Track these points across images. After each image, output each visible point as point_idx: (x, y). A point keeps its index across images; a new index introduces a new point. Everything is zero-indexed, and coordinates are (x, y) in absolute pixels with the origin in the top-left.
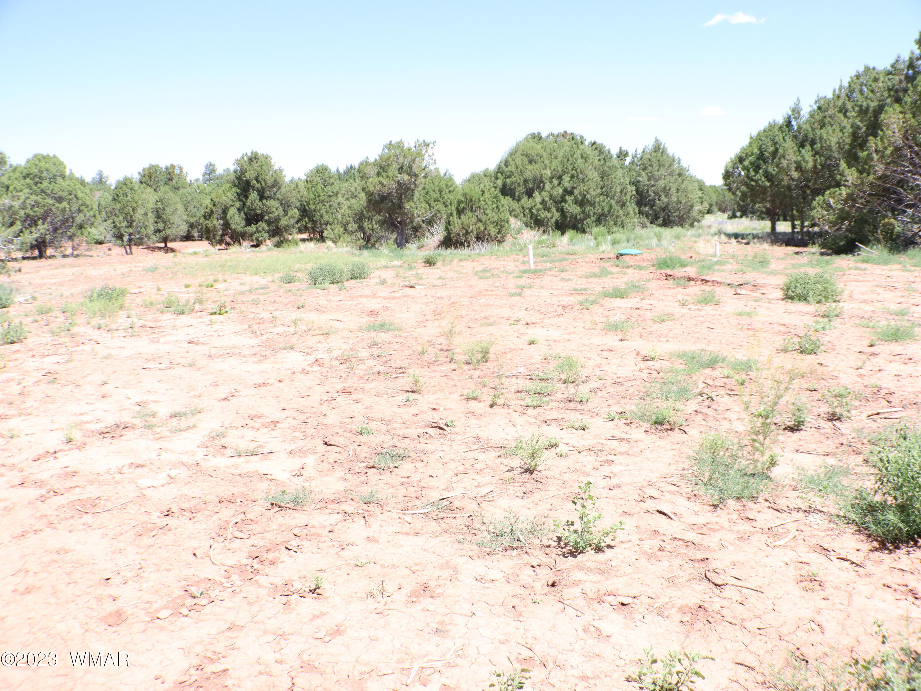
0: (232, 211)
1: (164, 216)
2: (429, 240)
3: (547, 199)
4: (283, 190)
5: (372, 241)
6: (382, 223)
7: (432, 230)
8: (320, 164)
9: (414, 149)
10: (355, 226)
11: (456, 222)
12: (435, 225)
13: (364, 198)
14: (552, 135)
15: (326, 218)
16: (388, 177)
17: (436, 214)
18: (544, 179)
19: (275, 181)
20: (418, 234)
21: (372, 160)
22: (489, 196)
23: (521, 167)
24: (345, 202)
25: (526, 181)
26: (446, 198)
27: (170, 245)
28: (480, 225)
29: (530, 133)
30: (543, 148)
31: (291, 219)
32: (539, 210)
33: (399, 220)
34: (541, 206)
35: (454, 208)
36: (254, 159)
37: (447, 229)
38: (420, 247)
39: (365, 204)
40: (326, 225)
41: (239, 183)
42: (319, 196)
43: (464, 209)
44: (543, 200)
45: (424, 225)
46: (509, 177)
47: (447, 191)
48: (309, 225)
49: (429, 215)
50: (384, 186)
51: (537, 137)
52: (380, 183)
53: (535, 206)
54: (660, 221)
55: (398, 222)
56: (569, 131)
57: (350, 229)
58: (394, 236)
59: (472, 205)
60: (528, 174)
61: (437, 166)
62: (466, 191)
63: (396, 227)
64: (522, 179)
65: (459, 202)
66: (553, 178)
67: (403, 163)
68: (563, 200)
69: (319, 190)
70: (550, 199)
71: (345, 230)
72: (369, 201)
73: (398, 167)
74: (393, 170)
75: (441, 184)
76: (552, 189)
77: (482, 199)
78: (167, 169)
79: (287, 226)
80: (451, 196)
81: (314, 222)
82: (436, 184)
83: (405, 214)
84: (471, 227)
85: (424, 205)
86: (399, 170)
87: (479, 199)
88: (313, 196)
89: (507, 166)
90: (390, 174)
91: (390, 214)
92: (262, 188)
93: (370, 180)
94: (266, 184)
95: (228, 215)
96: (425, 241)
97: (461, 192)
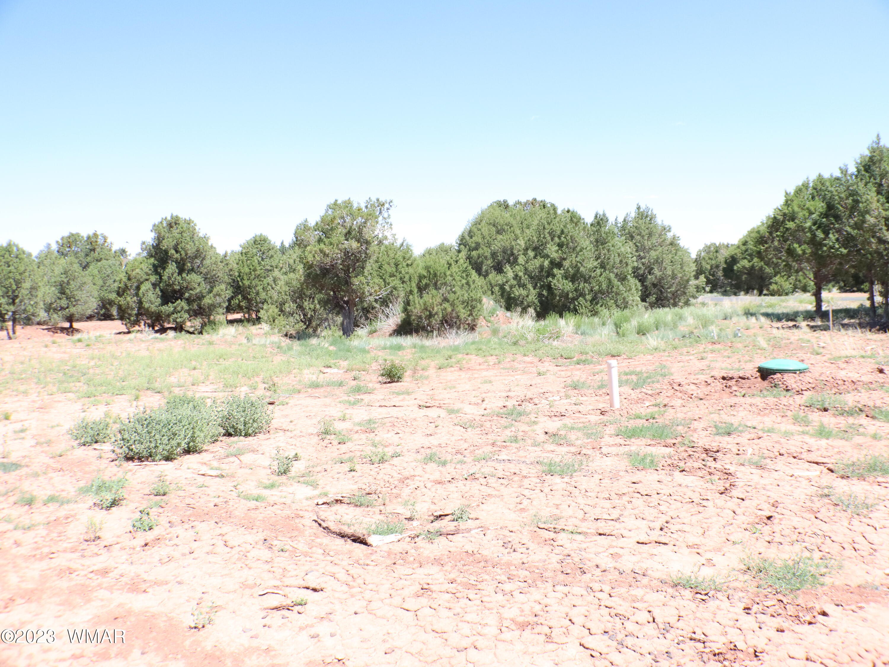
0: (146, 287)
1: (68, 291)
2: (383, 323)
3: (521, 274)
4: (207, 262)
5: (314, 324)
6: (324, 303)
7: (387, 310)
8: (258, 233)
9: (364, 209)
10: (293, 306)
11: (417, 302)
12: (391, 305)
13: (301, 271)
14: (519, 203)
15: (263, 295)
16: (331, 244)
17: (392, 292)
18: (515, 252)
19: (198, 251)
20: (370, 316)
21: (312, 223)
22: (457, 270)
23: (488, 238)
24: (282, 277)
25: (494, 255)
26: (403, 272)
27: (76, 325)
28: (446, 305)
29: (495, 200)
30: (513, 216)
31: (217, 298)
32: (511, 287)
33: (346, 299)
34: (515, 282)
35: (414, 285)
36: (173, 224)
37: (405, 310)
38: (372, 332)
39: (303, 279)
40: (263, 303)
41: (156, 254)
42: (255, 270)
43: (427, 286)
44: (516, 276)
45: (377, 306)
46: (476, 249)
47: (405, 264)
48: (243, 304)
49: (384, 293)
50: (326, 255)
51: (505, 205)
52: (321, 251)
53: (507, 282)
54: (653, 298)
55: (345, 302)
56: (539, 199)
57: (288, 309)
58: (339, 319)
59: (437, 281)
60: (497, 246)
61: (394, 232)
62: (429, 264)
63: (342, 308)
64: (490, 251)
65: (421, 277)
66: (527, 249)
67: (351, 227)
68: (550, 274)
69: (256, 263)
70: (525, 274)
71: (281, 311)
72: (308, 276)
73: (344, 231)
74: (338, 236)
75: (396, 256)
76: (527, 262)
77: (448, 273)
78: (89, 238)
79: (212, 305)
80: (411, 270)
81: (249, 301)
82: (392, 255)
83: (354, 291)
84: (435, 308)
85: (377, 280)
86: (346, 235)
87: (445, 274)
88: (247, 270)
89: (471, 237)
90: (334, 240)
91: (334, 292)
92: (182, 259)
93: (308, 248)
94: (186, 255)
95: (141, 291)
96: (378, 325)
97: (422, 265)
